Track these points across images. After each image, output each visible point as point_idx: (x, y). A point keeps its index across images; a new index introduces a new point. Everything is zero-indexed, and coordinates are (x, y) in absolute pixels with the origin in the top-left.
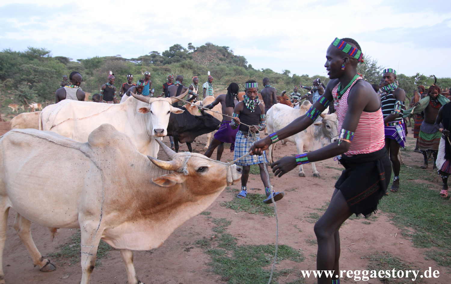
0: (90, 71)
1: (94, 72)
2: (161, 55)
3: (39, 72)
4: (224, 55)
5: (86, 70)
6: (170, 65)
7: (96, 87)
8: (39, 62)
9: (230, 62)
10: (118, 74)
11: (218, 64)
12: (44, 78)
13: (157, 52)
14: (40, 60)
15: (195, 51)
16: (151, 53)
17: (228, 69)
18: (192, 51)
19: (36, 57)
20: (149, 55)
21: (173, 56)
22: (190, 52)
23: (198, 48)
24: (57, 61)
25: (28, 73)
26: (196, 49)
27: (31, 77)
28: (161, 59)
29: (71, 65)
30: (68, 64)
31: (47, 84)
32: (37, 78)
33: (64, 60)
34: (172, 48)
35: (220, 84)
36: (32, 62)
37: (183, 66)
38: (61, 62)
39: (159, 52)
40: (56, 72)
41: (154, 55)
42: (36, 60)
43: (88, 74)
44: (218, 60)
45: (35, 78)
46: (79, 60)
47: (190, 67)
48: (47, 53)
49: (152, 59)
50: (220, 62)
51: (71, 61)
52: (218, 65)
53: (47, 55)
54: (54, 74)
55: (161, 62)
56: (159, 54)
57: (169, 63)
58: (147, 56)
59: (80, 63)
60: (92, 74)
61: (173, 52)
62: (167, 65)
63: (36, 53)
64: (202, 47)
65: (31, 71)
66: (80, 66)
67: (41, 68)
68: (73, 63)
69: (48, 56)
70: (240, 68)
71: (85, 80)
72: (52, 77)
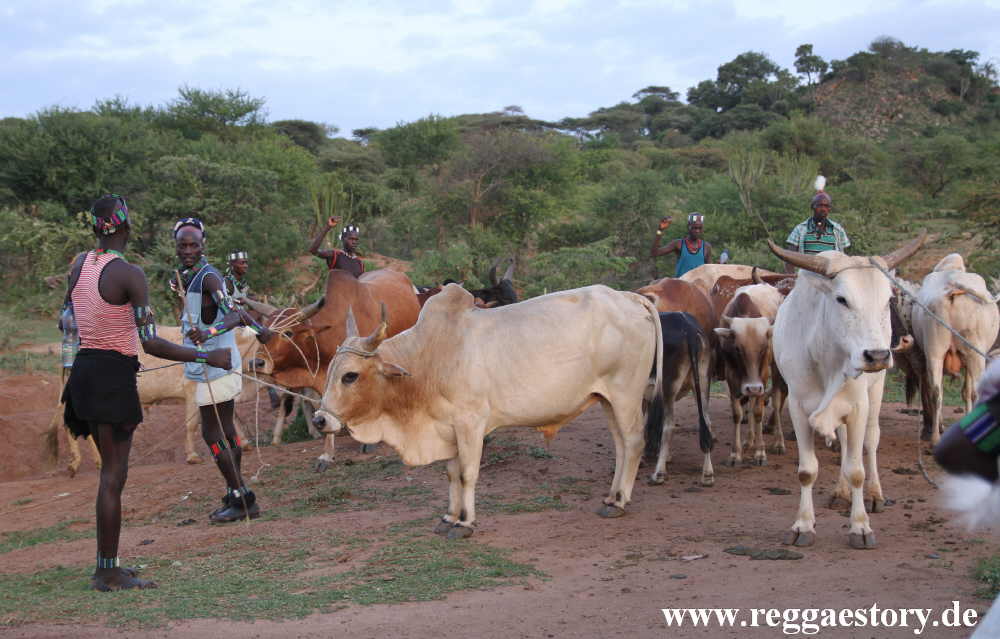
0: (404, 174)
1: (421, 177)
2: (683, 99)
3: (222, 183)
4: (955, 90)
5: (391, 173)
6: (720, 142)
7: (428, 239)
8: (220, 144)
9: (982, 120)
10: (515, 184)
11: (929, 128)
12: (238, 206)
13: (665, 90)
14: (222, 139)
15: (826, 79)
16: (642, 96)
17: (972, 148)
18: (815, 77)
19: (209, 127)
20: (635, 101)
21: (731, 102)
22: (804, 82)
23: (837, 65)
24: (284, 138)
25: (182, 188)
26: (830, 70)
27: (193, 201)
28: (685, 118)
29: (334, 154)
30: (323, 151)
31: (248, 230)
32: (214, 204)
33: (305, 134)
34: (726, 72)
35: (938, 216)
36: (194, 144)
37: (776, 144)
38: (298, 142)
39: (673, 90)
40: (280, 182)
41: (656, 102)
42: (208, 138)
43: (396, 185)
44: (927, 112)
45: (204, 206)
46: (360, 133)
47: (807, 147)
48: (251, 108)
49: (644, 117)
50: (938, 121)
51: (334, 136)
52: (928, 133)
53: (248, 116)
54: (273, 190)
55: (684, 129)
56: (673, 96)
57: (717, 132)
58: (624, 106)
59: (365, 143)
60: (414, 188)
61: (731, 87)
62: (708, 141)
63: (209, 112)
64: (857, 60)
65: (194, 181)
66: (365, 154)
67: (226, 169)
68: (341, 142)
69: (253, 119)
71: (387, 211)
72: (266, 201)
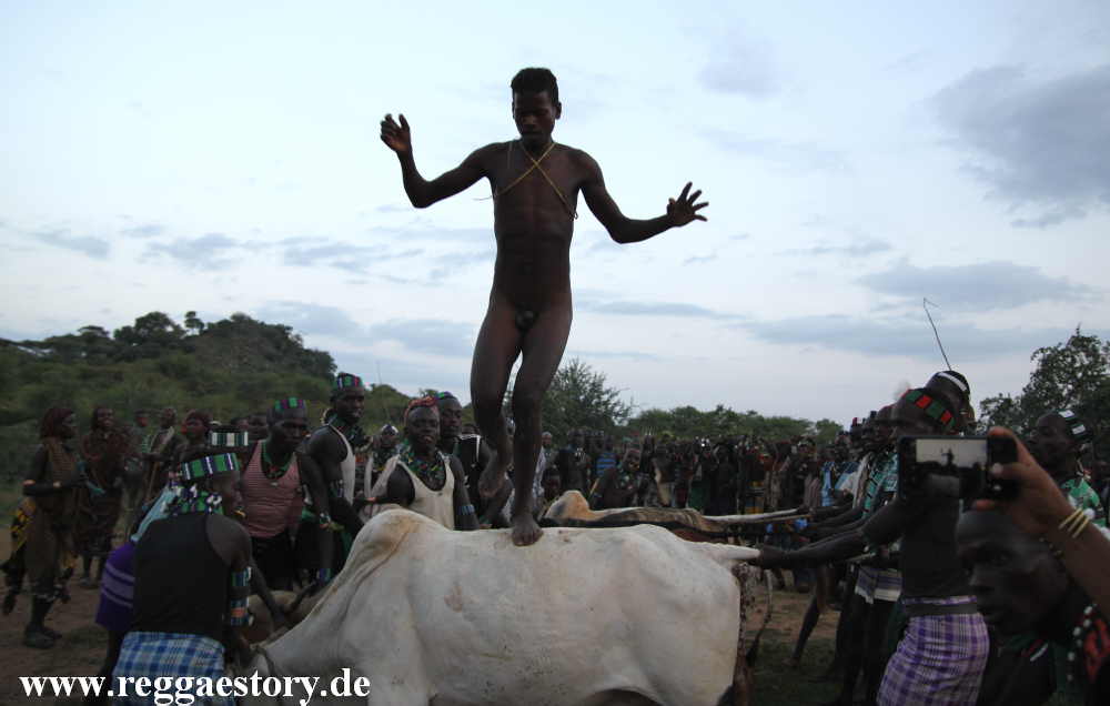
2: (111, 336)
4: (278, 347)
6: (131, 365)
9: (292, 366)
11: (262, 368)
13: (100, 329)
15: (203, 333)
16: (84, 331)
17: (280, 381)
18: (196, 331)
20: (78, 334)
21: (142, 340)
22: (190, 334)
23: (210, 325)
26: (206, 328)
28: (110, 348)
34: (141, 322)
37: (163, 369)
39: (106, 329)
41: (93, 336)
44: (262, 358)
49: (84, 344)
50: (267, 365)
52: (262, 370)
55: (110, 355)
56: (106, 333)
57: (130, 358)
58: (70, 337)
61: (143, 331)
62: (123, 363)
64: (223, 324)
70: (314, 381)
